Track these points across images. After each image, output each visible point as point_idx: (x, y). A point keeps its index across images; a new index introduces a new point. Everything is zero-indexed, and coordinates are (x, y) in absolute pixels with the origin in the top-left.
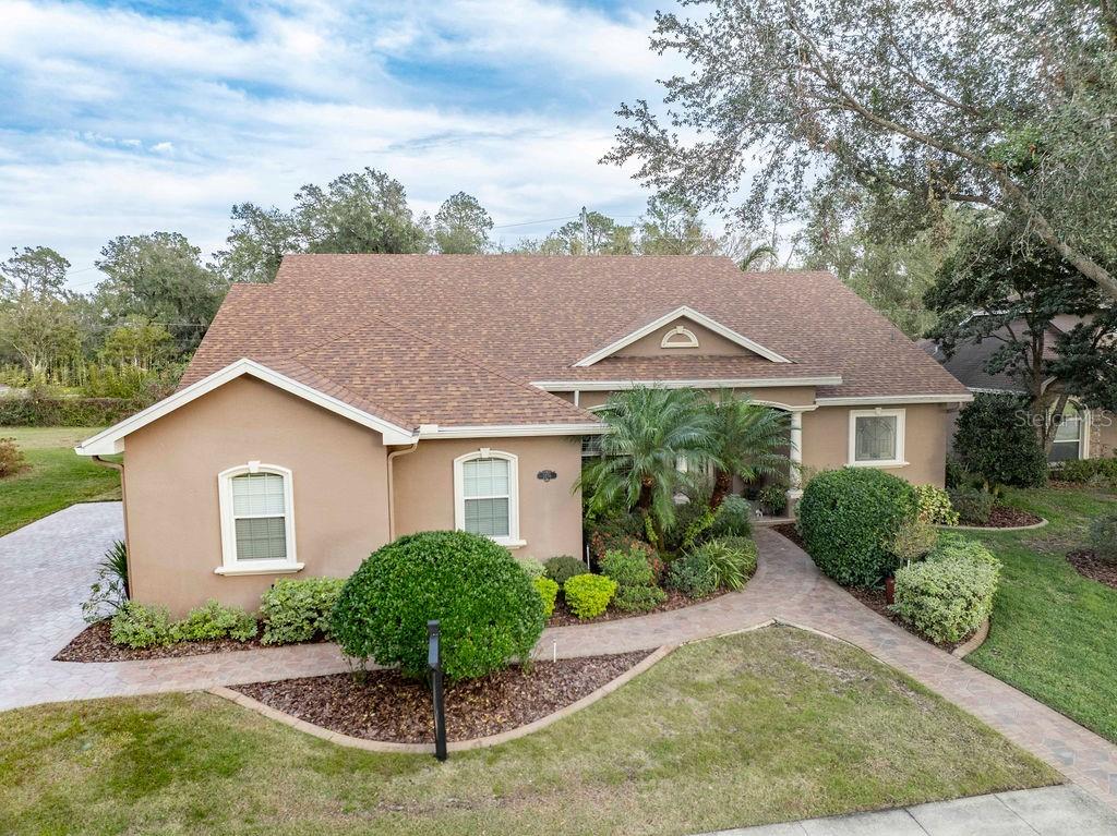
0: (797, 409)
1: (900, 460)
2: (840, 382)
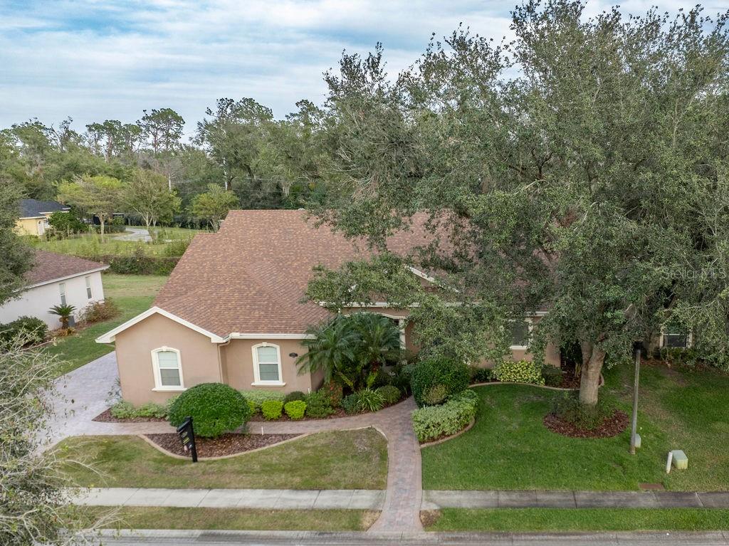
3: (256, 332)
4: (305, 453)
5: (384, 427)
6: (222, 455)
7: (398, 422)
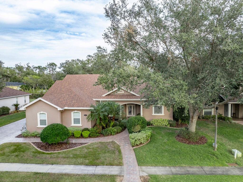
0: (141, 104)
1: (163, 114)
3: (73, 107)
4: (90, 150)
5: (118, 140)
6: (58, 150)
7: (122, 139)
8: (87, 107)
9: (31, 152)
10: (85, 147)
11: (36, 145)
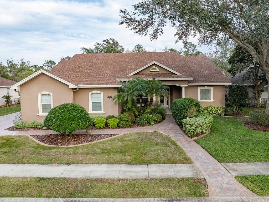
0: (183, 86)
1: (212, 100)
2: (193, 79)
3: (91, 85)
4: (126, 143)
6: (74, 144)
8: (112, 84)
9: (29, 147)
10: (117, 138)
11: (37, 138)
